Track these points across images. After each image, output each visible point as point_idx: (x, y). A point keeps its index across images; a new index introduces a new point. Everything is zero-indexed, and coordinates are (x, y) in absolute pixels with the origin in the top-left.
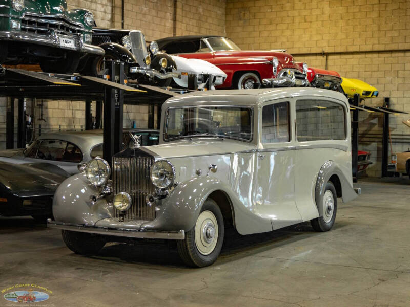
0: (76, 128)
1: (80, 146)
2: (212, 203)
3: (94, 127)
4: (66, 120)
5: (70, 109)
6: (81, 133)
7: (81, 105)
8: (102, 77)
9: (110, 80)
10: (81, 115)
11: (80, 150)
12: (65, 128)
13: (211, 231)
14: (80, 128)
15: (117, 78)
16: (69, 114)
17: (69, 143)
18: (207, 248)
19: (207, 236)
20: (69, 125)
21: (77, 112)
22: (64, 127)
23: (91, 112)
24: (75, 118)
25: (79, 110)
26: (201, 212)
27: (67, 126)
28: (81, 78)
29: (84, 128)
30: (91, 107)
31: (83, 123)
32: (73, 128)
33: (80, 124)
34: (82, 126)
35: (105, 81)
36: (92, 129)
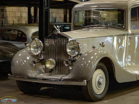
0: (23, 22)
1: (25, 33)
2: (102, 64)
3: (33, 22)
4: (17, 18)
5: (19, 12)
6: (26, 25)
7: (25, 9)
10: (25, 15)
11: (25, 35)
12: (16, 22)
13: (101, 80)
14: (25, 22)
16: (18, 14)
17: (19, 31)
18: (99, 90)
19: (99, 83)
20: (19, 21)
21: (23, 13)
23: (31, 13)
24: (22, 17)
25: (25, 12)
26: (96, 70)
27: (17, 21)
29: (27, 22)
30: (31, 10)
31: (27, 19)
32: (21, 22)
33: (25, 21)
34: (26, 22)
36: (32, 23)
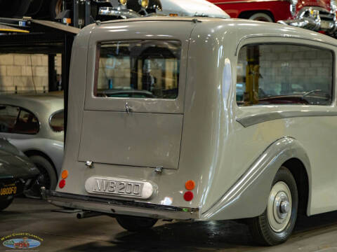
0: (37, 89)
1: (37, 114)
3: (60, 87)
4: (24, 80)
5: (28, 65)
6: (43, 95)
7: (43, 59)
8: (60, 21)
9: (71, 25)
10: (43, 73)
11: (37, 119)
14: (42, 89)
15: (80, 22)
16: (27, 71)
20: (28, 86)
21: (38, 68)
22: (22, 89)
23: (56, 68)
24: (35, 76)
25: (42, 66)
27: (25, 87)
28: (32, 23)
29: (47, 89)
30: (55, 62)
31: (46, 83)
32: (34, 89)
34: (44, 87)
35: (65, 26)
36: (57, 90)
